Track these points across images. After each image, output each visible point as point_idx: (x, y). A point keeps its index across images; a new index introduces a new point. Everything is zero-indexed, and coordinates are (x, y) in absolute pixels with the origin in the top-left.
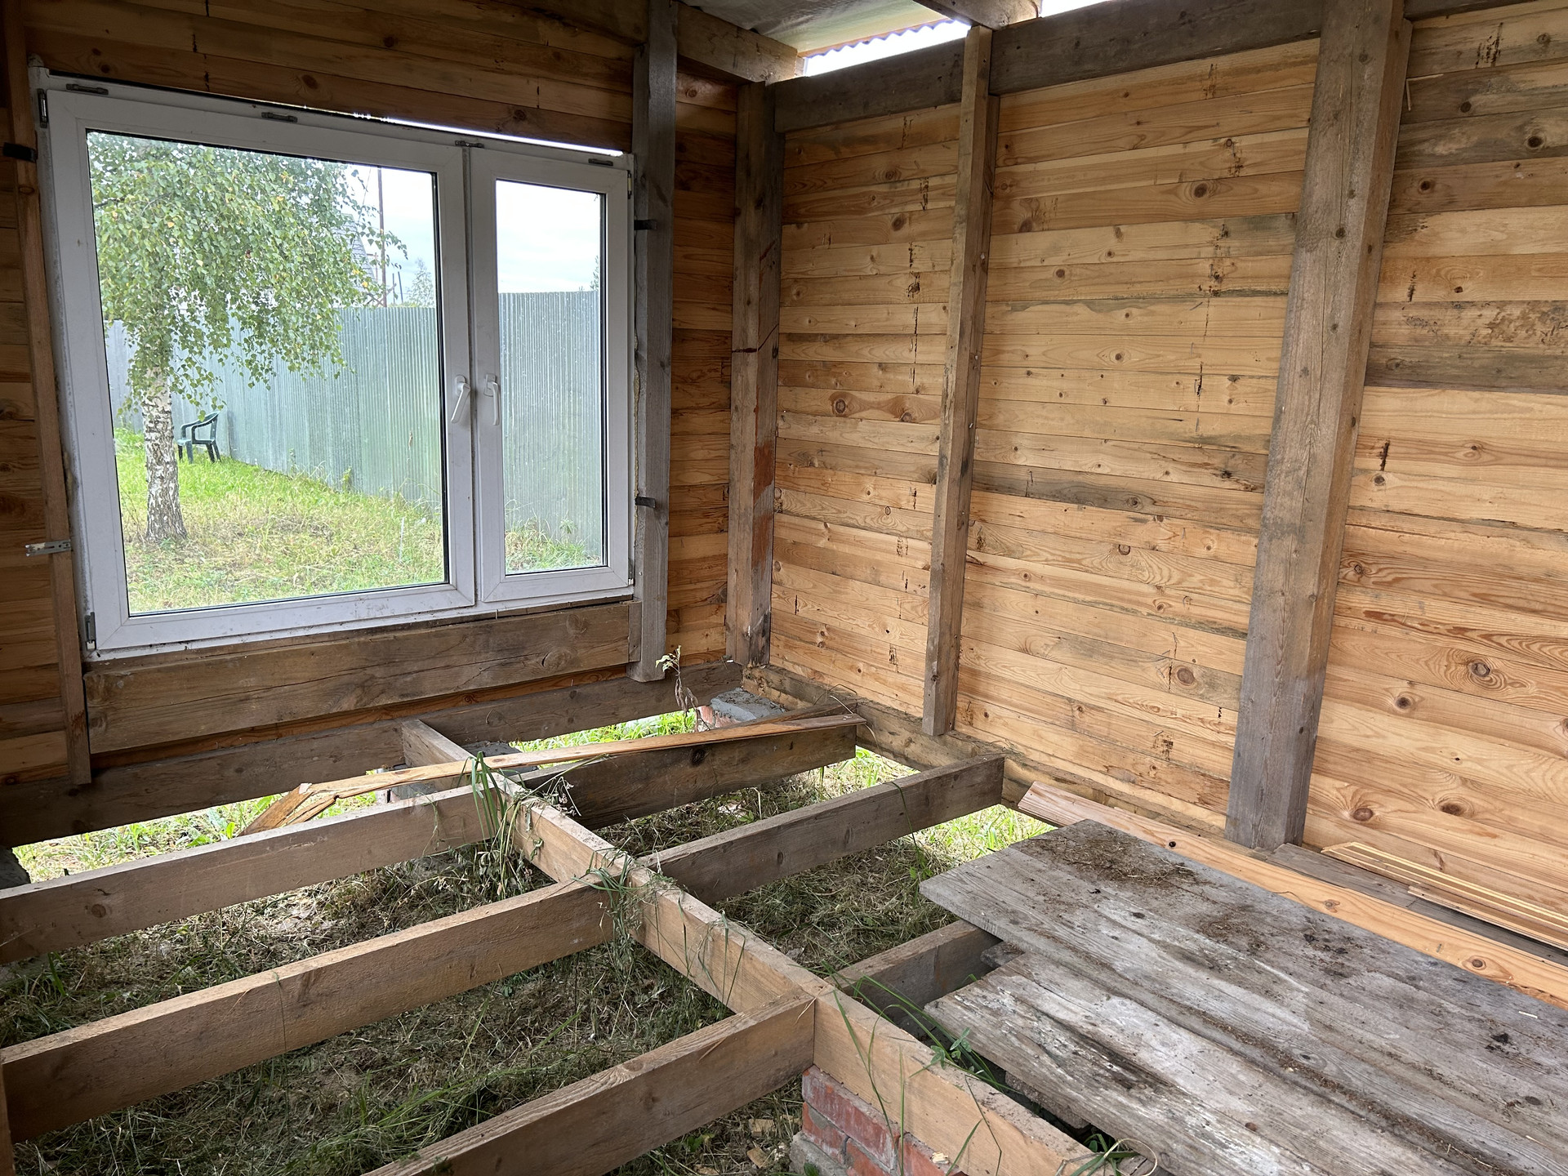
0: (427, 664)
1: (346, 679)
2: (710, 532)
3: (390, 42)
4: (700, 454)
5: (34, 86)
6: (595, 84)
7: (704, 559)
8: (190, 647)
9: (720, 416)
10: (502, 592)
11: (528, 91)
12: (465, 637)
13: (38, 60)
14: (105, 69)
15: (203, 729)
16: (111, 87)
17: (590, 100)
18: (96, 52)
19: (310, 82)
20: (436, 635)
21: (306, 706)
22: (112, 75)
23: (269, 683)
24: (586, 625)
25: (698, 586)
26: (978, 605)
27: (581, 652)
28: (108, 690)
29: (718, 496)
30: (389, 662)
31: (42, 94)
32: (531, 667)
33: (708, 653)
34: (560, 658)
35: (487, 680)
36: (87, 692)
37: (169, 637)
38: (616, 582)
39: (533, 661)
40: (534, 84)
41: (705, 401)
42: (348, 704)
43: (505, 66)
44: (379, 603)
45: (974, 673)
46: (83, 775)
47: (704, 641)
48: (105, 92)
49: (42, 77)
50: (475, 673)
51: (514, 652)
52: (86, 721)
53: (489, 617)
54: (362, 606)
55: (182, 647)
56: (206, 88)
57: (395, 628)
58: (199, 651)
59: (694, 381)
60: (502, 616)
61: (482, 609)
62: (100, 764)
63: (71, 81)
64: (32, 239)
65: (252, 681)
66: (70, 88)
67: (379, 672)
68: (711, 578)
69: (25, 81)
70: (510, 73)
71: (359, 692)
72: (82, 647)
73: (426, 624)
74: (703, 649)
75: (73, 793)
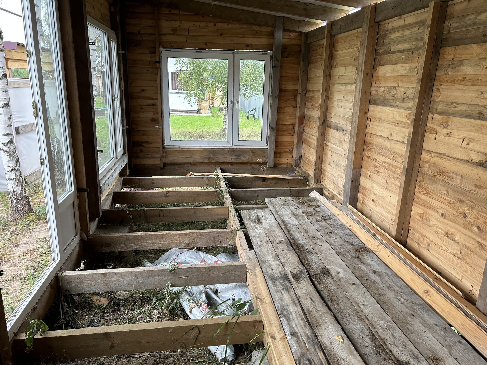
0: (221, 156)
1: (205, 157)
2: (289, 135)
3: (221, 35)
4: (288, 117)
5: (160, 51)
6: (265, 37)
7: (288, 142)
8: (180, 147)
9: (293, 109)
10: (237, 144)
11: (250, 40)
12: (229, 152)
13: (161, 46)
14: (172, 46)
15: (181, 162)
16: (172, 50)
17: (263, 41)
18: (171, 44)
19: (206, 44)
20: (223, 151)
21: (199, 160)
22: (173, 47)
23: (192, 155)
24: (255, 153)
25: (286, 148)
26: (325, 154)
27: (253, 158)
28: (166, 152)
29: (292, 127)
30: (213, 155)
31: (161, 52)
32: (242, 160)
33: (288, 163)
34: (249, 159)
35: (233, 161)
36: (163, 152)
37: (176, 145)
38: (264, 145)
39: (243, 159)
40: (251, 39)
41: (290, 105)
42: (205, 161)
43: (245, 36)
44: (213, 143)
45: (324, 170)
46: (162, 166)
47: (287, 160)
48: (171, 51)
49: (162, 49)
50: (231, 159)
51: (239, 156)
52: (163, 157)
53: (235, 149)
54: (210, 143)
55: (179, 147)
56: (188, 47)
57: (216, 148)
58: (181, 148)
59: (287, 101)
60: (237, 149)
61: (233, 147)
62: (165, 165)
63: (166, 49)
64: (159, 76)
65: (189, 155)
66: (166, 50)
67: (212, 156)
68: (289, 146)
69: (159, 50)
70: (246, 37)
71: (208, 159)
72: (163, 145)
73: (222, 148)
74: (286, 162)
75: (161, 169)
